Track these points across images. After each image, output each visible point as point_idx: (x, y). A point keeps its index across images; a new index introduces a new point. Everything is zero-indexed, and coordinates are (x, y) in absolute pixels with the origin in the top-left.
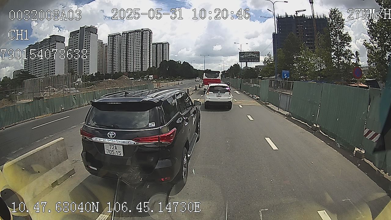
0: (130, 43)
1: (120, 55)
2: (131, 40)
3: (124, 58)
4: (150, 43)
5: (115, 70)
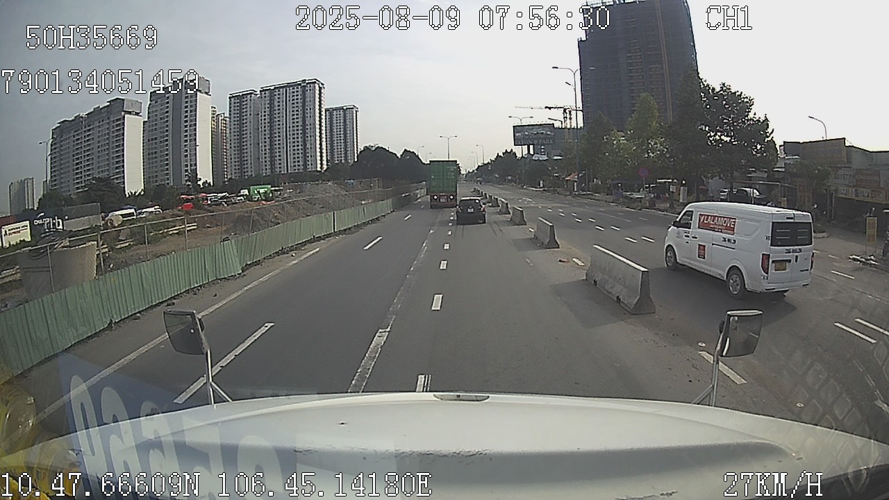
0: (277, 112)
1: (256, 138)
2: (279, 106)
3: (267, 144)
4: (320, 110)
5: (247, 171)
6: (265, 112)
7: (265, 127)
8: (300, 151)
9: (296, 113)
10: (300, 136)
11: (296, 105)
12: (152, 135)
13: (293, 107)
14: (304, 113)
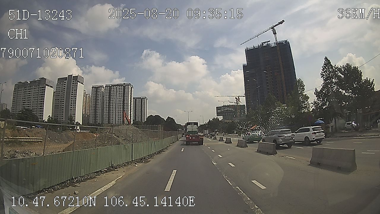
0: (112, 96)
1: (103, 107)
2: (113, 94)
3: (107, 110)
4: (131, 97)
5: (98, 121)
6: (107, 96)
7: (106, 102)
8: (121, 115)
9: (120, 98)
10: (122, 108)
11: (120, 94)
12: (57, 98)
13: (119, 95)
14: (124, 98)
